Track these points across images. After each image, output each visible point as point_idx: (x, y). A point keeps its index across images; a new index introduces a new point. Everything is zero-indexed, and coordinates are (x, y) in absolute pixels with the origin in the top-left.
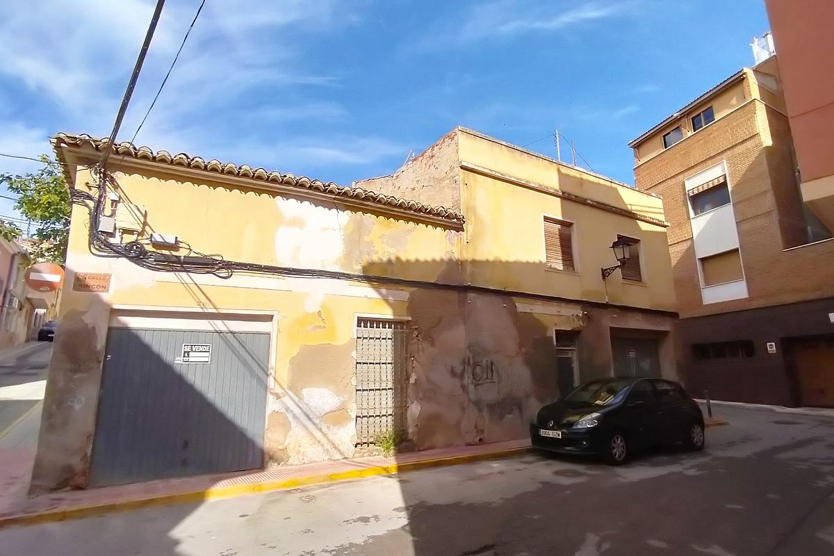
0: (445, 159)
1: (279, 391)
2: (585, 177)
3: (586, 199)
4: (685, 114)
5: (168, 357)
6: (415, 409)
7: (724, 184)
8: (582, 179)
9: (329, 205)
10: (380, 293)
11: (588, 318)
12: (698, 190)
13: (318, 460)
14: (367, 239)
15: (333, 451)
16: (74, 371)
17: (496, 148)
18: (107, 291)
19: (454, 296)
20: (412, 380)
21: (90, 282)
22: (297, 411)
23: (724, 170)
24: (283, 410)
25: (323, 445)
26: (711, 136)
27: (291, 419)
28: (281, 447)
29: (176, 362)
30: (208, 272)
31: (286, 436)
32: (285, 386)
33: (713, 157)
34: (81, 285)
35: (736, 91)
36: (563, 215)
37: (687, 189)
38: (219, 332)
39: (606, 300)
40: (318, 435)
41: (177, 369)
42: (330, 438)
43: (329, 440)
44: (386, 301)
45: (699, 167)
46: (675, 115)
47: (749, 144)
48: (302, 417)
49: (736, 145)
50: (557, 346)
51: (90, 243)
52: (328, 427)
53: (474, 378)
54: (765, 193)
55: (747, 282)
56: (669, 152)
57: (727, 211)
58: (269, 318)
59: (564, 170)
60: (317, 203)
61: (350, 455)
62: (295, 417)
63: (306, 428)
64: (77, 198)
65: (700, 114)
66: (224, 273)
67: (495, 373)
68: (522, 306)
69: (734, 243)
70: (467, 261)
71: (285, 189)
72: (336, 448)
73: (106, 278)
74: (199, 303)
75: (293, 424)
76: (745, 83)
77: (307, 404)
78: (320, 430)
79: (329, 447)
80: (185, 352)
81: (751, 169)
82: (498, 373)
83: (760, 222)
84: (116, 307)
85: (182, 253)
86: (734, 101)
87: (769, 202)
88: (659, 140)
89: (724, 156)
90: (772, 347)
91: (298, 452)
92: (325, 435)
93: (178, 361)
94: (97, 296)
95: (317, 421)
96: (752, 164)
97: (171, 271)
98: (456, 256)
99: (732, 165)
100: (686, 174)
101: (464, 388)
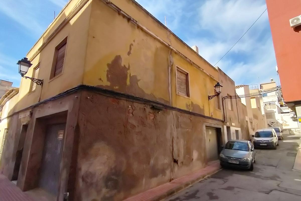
11: (31, 115)
68: (20, 116)
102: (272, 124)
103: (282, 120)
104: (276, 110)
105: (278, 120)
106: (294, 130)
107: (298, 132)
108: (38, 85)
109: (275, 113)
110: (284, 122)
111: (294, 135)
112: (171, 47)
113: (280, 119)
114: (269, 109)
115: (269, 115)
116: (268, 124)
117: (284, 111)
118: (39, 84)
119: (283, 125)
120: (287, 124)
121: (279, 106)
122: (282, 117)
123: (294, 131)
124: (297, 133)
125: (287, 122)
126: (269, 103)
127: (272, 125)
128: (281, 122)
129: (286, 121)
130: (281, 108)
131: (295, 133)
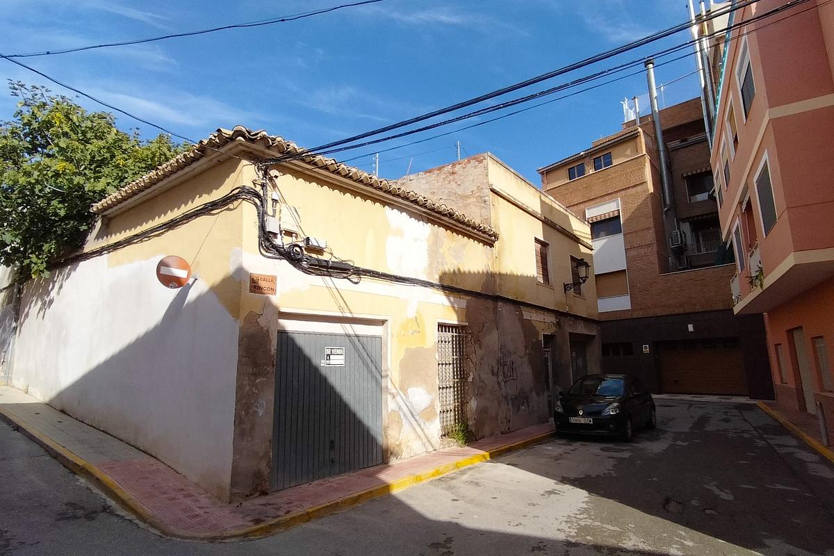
0: (471, 179)
1: (394, 391)
2: (554, 205)
3: (556, 225)
4: (589, 154)
5: (315, 361)
6: (473, 404)
7: (618, 217)
8: (551, 206)
9: (419, 217)
10: (450, 301)
11: (558, 324)
12: (596, 219)
13: (419, 453)
14: (441, 251)
15: (427, 444)
16: (255, 375)
17: (508, 173)
18: (275, 294)
19: (490, 304)
20: (470, 379)
21: (262, 284)
22: (405, 409)
23: (618, 206)
24: (397, 409)
25: (421, 439)
26: (610, 177)
27: (402, 415)
28: (397, 443)
29: (322, 365)
30: (344, 278)
31: (400, 432)
32: (397, 387)
33: (610, 194)
34: (255, 287)
35: (631, 144)
36: (544, 237)
37: (587, 217)
38: (349, 336)
39: (567, 310)
40: (418, 429)
41: (323, 372)
42: (426, 432)
43: (424, 434)
44: (453, 307)
45: (598, 200)
46: (582, 153)
47: (639, 188)
48: (408, 414)
49: (629, 188)
50: (544, 348)
51: (260, 244)
52: (424, 423)
53: (504, 376)
54: (649, 229)
55: (631, 297)
56: (573, 183)
57: (619, 239)
58: (383, 322)
59: (543, 198)
60: (412, 214)
61: (437, 447)
62: (405, 415)
63: (412, 425)
64: (246, 195)
65: (601, 156)
66: (354, 278)
67: (514, 371)
69: (623, 266)
70: (496, 273)
71: (393, 200)
72: (429, 441)
73: (273, 279)
74: (340, 307)
75: (404, 421)
76: (638, 139)
77: (411, 403)
78: (420, 426)
79: (425, 440)
80: (327, 355)
81: (638, 208)
82: (516, 371)
83: (642, 251)
84: (283, 310)
85: (326, 257)
86: (628, 152)
87: (650, 236)
88: (564, 172)
89: (619, 194)
90: (646, 349)
91: (408, 447)
92: (422, 430)
93: (323, 363)
94: (268, 298)
95: (417, 418)
96: (640, 205)
97: (319, 275)
98: (491, 270)
99: (624, 203)
100: (587, 204)
101: (499, 383)
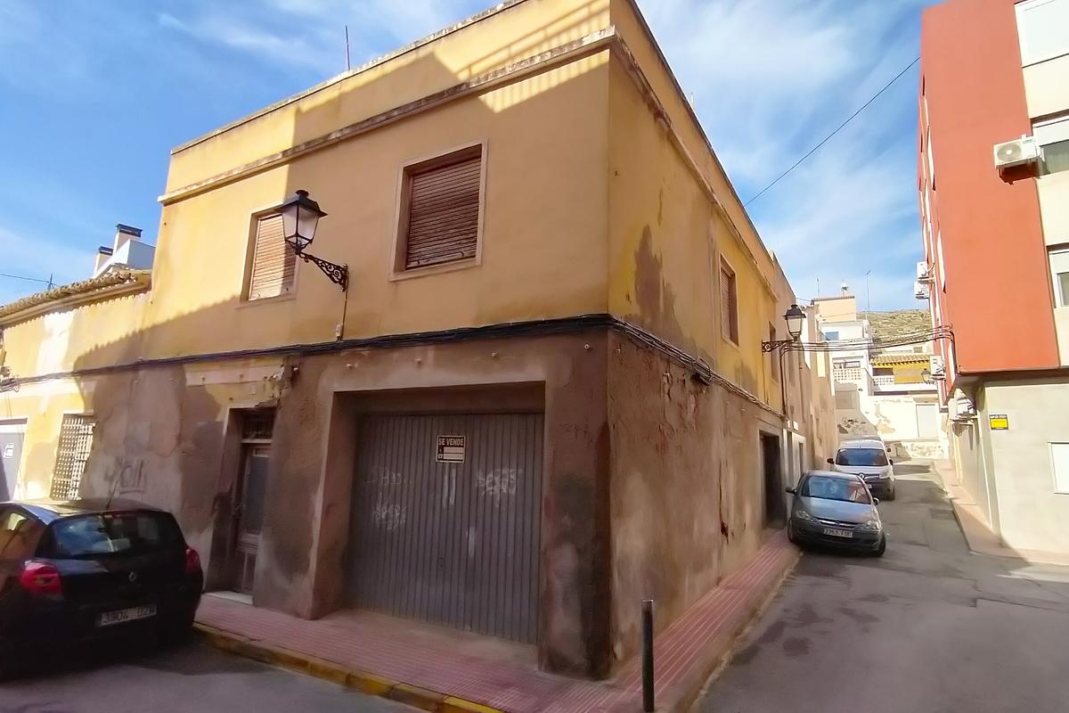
3: (328, 136)
10: (79, 385)
19: (128, 377)
30: (13, 389)
44: (82, 394)
53: (122, 485)
58: (24, 421)
59: (307, 105)
66: (17, 388)
67: (142, 478)
68: (193, 377)
70: (147, 329)
82: (145, 477)
98: (139, 326)
101: (110, 492)
102: (848, 426)
103: (878, 414)
104: (863, 383)
105: (866, 415)
106: (909, 444)
107: (919, 451)
108: (335, 282)
109: (860, 392)
110: (883, 422)
111: (910, 459)
112: (714, 196)
113: (872, 410)
114: (848, 379)
115: (846, 398)
116: (839, 426)
117: (883, 388)
118: (336, 279)
119: (878, 428)
120: (890, 426)
121: (871, 372)
122: (878, 407)
123: (910, 447)
124: (916, 454)
125: (888, 421)
126: (843, 361)
127: (847, 429)
128: (873, 420)
129: (888, 418)
130: (876, 377)
131: (910, 453)
